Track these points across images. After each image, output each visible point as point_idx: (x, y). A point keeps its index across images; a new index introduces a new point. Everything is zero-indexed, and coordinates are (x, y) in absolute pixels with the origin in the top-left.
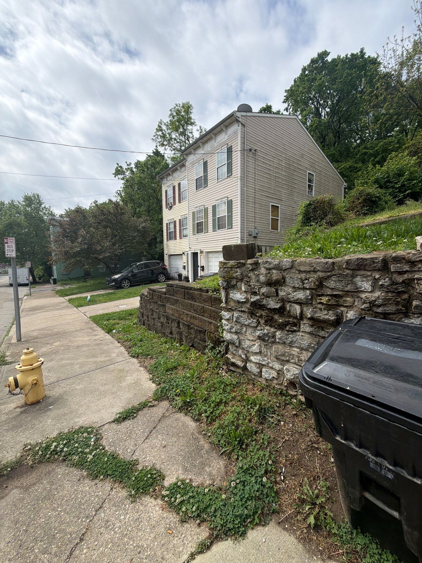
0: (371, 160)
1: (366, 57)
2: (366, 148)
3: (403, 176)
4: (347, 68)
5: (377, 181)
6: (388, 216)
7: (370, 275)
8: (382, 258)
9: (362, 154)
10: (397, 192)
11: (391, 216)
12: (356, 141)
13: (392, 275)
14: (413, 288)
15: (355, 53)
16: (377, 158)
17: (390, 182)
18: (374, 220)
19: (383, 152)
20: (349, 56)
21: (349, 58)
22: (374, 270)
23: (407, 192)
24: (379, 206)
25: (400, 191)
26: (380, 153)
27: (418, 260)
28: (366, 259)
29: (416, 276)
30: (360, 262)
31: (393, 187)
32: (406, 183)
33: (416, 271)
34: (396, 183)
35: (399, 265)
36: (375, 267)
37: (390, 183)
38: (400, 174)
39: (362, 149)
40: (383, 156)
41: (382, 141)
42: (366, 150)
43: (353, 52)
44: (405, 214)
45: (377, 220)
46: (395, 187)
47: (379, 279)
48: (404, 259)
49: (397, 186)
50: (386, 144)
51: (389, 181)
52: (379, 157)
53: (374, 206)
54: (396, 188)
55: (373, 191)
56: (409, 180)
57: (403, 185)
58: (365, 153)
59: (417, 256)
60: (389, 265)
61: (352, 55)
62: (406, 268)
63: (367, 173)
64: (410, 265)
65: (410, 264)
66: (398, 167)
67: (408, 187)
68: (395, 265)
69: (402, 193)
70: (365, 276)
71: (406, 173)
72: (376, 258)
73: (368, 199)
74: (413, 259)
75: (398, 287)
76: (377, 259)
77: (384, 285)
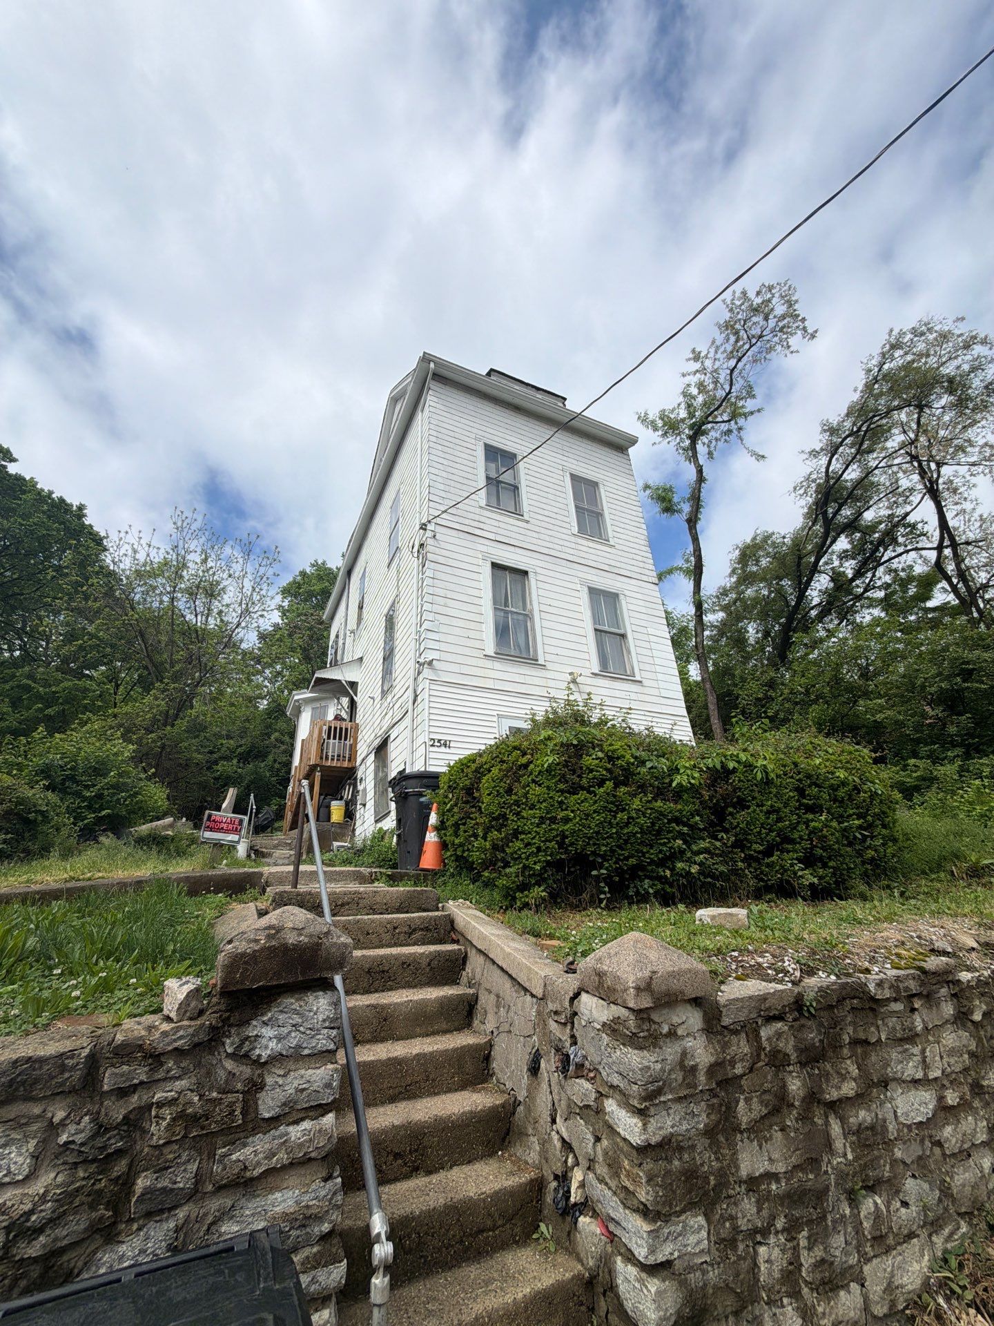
0: (36, 707)
1: (87, 523)
2: (31, 676)
3: (105, 775)
4: (44, 512)
5: (45, 772)
6: (66, 876)
7: (39, 1116)
8: (87, 1051)
9: (18, 686)
10: (84, 807)
11: (74, 878)
12: (11, 650)
13: (102, 1104)
14: (144, 1132)
15: (69, 501)
16: (50, 710)
17: (77, 783)
18: (28, 881)
19: (66, 702)
20: (54, 496)
21: (53, 499)
22: (58, 1094)
23: (103, 813)
24: (40, 837)
25: (89, 807)
26: (61, 701)
27: (170, 1048)
28: (42, 1061)
29: (159, 1096)
30: (19, 1075)
31: (78, 794)
32: (106, 792)
33: (159, 1080)
34: (87, 787)
35: (125, 1068)
36: (62, 1084)
37: (73, 783)
38: (99, 770)
39: (21, 675)
40: (64, 710)
41: (72, 681)
42: (30, 682)
43: (65, 498)
44: (103, 878)
45: (36, 883)
46: (83, 797)
47: (63, 1124)
48: (141, 1047)
49: (88, 794)
50: (77, 690)
51: (72, 778)
52: (56, 708)
53: (27, 835)
54: (84, 799)
55: (34, 795)
56: (113, 787)
57: (99, 796)
58: (28, 689)
59: (170, 1038)
60: (102, 1069)
61: (62, 500)
62: (142, 1074)
63: (29, 743)
64: (150, 1065)
65: (150, 1061)
66: (99, 756)
67: (107, 802)
68: (117, 1071)
69: (94, 812)
70: (23, 1121)
71: (112, 774)
72: (71, 1054)
73: (16, 814)
74: (161, 1047)
75: (109, 1139)
76: (72, 1057)
77: (73, 1142)
